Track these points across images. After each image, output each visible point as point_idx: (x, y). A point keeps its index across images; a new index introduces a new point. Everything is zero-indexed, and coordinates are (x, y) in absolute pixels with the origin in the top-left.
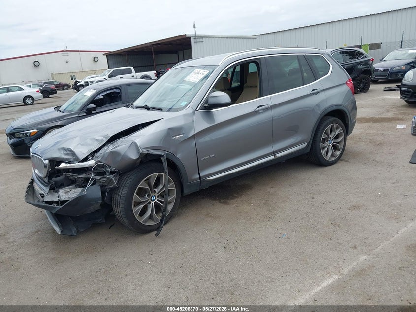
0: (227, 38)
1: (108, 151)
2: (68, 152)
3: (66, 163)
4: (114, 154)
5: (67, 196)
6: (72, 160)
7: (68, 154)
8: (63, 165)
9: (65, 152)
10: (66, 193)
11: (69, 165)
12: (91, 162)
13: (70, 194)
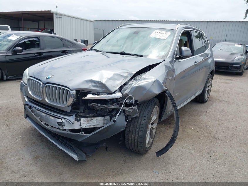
0: (77, 18)
1: (136, 85)
2: (98, 85)
3: (93, 94)
4: (140, 88)
5: (88, 124)
6: (101, 92)
7: (97, 86)
8: (89, 96)
9: (93, 84)
10: (88, 121)
11: (96, 96)
12: (119, 95)
13: (91, 122)
